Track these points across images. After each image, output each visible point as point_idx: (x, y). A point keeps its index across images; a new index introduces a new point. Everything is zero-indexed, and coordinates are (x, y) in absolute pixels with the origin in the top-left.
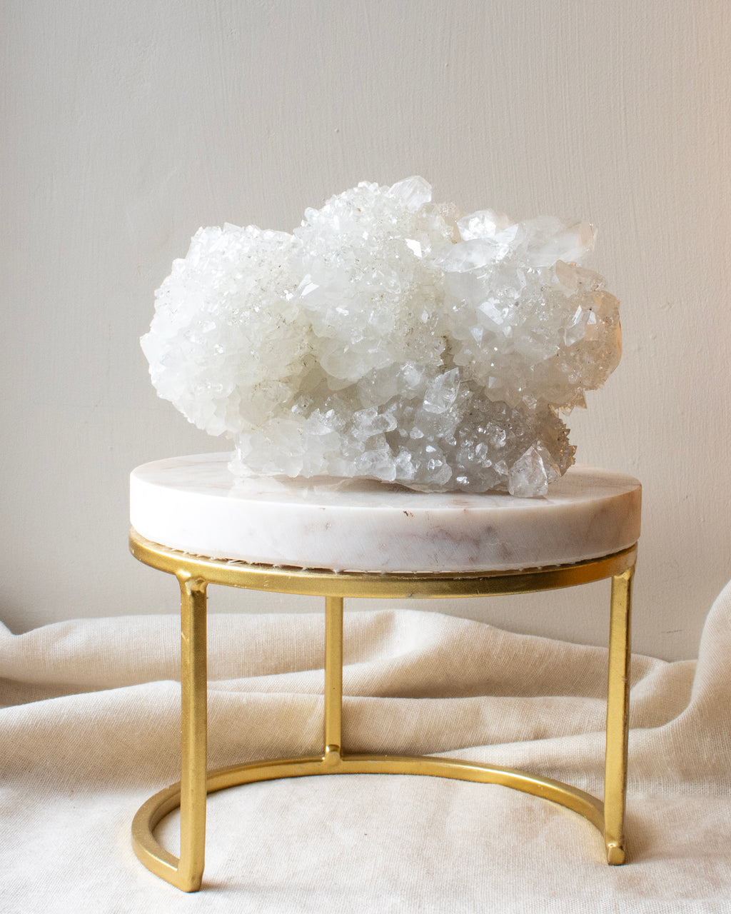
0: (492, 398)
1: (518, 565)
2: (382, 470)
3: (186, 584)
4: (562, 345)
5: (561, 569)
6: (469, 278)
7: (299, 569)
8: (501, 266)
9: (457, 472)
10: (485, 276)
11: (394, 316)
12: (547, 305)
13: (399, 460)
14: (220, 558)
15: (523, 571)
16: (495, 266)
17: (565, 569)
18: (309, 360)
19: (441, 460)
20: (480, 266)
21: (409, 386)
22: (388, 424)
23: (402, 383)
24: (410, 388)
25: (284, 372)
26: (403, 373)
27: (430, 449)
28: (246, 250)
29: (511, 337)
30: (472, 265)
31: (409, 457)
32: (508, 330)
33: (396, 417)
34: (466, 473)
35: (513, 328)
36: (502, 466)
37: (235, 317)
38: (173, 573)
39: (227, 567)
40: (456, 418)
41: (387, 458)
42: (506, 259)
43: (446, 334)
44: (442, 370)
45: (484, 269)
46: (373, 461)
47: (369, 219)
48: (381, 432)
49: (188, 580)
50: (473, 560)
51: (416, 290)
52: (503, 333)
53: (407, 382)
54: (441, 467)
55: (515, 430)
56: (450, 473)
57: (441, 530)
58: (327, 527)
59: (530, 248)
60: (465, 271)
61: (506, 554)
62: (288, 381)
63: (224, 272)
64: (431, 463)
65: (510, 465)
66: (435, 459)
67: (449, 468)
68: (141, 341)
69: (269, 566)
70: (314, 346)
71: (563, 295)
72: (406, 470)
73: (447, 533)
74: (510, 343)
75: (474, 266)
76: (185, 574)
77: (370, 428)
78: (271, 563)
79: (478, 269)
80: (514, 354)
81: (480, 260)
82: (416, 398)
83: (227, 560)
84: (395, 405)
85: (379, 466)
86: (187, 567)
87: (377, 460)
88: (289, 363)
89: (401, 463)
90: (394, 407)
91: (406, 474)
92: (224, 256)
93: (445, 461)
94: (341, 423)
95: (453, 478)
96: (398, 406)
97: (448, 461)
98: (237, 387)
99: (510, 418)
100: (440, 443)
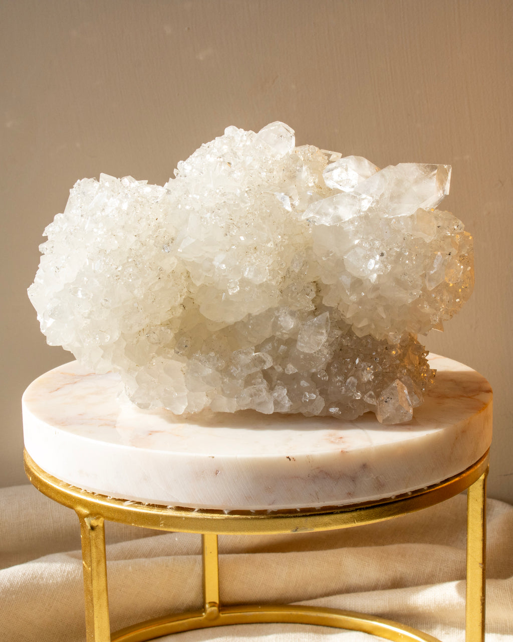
0: (359, 334)
1: (390, 494)
2: (260, 404)
3: (85, 519)
4: (424, 289)
5: (429, 491)
6: (337, 230)
7: (192, 510)
8: (366, 217)
9: (329, 404)
10: (351, 228)
11: (267, 268)
12: (410, 254)
13: (276, 394)
14: (117, 498)
15: (395, 499)
16: (360, 217)
17: (431, 490)
18: (189, 304)
19: (315, 393)
20: (347, 219)
21: (284, 329)
22: (264, 362)
23: (276, 326)
24: (284, 331)
25: (164, 316)
26: (277, 318)
27: (304, 383)
28: (125, 207)
29: (377, 283)
30: (338, 219)
31: (285, 391)
32: (374, 277)
33: (271, 355)
34: (338, 404)
35: (379, 276)
36: (371, 396)
37: (119, 273)
38: (72, 508)
39: (125, 507)
40: (326, 356)
41: (264, 393)
42: (370, 209)
43: (316, 280)
44: (314, 313)
45: (351, 222)
46: (251, 396)
47: (239, 174)
48: (258, 369)
49: (87, 516)
50: (350, 494)
51: (287, 242)
52: (370, 280)
53: (281, 327)
54: (315, 400)
55: (381, 363)
56: (323, 404)
57: (321, 471)
58: (217, 474)
59: (392, 198)
60: (332, 224)
61: (380, 485)
62: (169, 324)
63: (105, 230)
64: (305, 396)
65: (378, 395)
66: (310, 393)
67: (322, 399)
68: (28, 292)
69: (163, 507)
70: (192, 291)
71: (424, 241)
72: (282, 403)
73: (326, 473)
74: (376, 288)
75: (342, 220)
76: (85, 511)
77: (248, 366)
78: (166, 505)
79: (345, 222)
80: (379, 297)
81: (347, 213)
82: (290, 338)
83: (124, 500)
84: (270, 345)
85: (258, 400)
86: (85, 504)
87: (255, 395)
88: (170, 309)
89: (278, 397)
90: (269, 347)
91: (283, 406)
92: (103, 214)
93: (318, 393)
94: (221, 364)
95: (327, 408)
96: (273, 345)
97: (321, 394)
98: (122, 334)
99: (377, 351)
100: (313, 377)
